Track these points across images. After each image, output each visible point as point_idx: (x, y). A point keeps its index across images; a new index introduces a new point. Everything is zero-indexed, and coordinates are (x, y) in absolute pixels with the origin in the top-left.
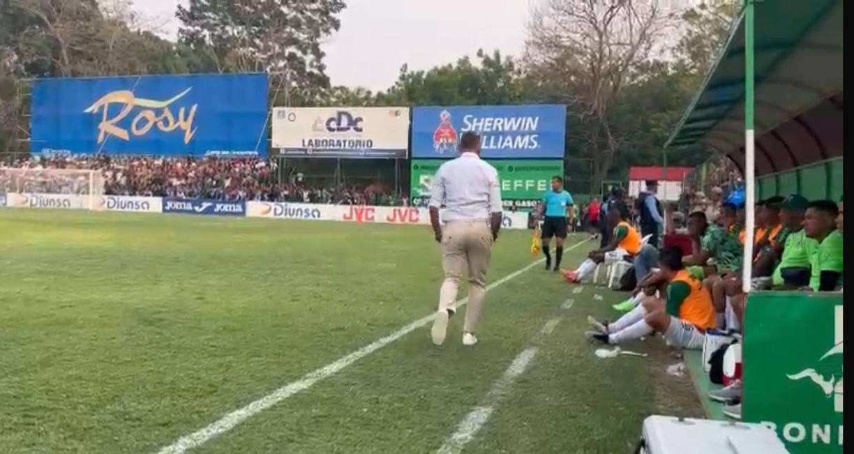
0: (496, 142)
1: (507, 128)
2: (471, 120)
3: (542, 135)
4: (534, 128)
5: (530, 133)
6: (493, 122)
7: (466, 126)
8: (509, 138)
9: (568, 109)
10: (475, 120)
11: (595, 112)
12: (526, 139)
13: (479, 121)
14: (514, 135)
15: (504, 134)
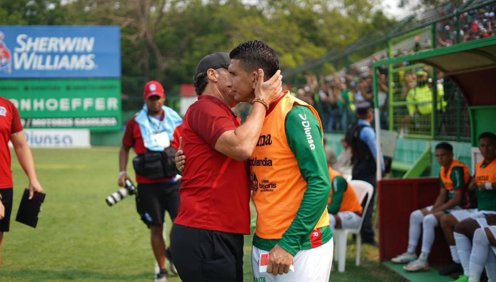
0: (52, 63)
1: (63, 49)
2: (25, 41)
3: (98, 56)
4: (90, 48)
5: (86, 53)
6: (48, 42)
7: (20, 46)
8: (65, 58)
9: (122, 31)
10: (30, 40)
11: (145, 36)
12: (83, 58)
13: (33, 41)
14: (70, 55)
15: (61, 55)
